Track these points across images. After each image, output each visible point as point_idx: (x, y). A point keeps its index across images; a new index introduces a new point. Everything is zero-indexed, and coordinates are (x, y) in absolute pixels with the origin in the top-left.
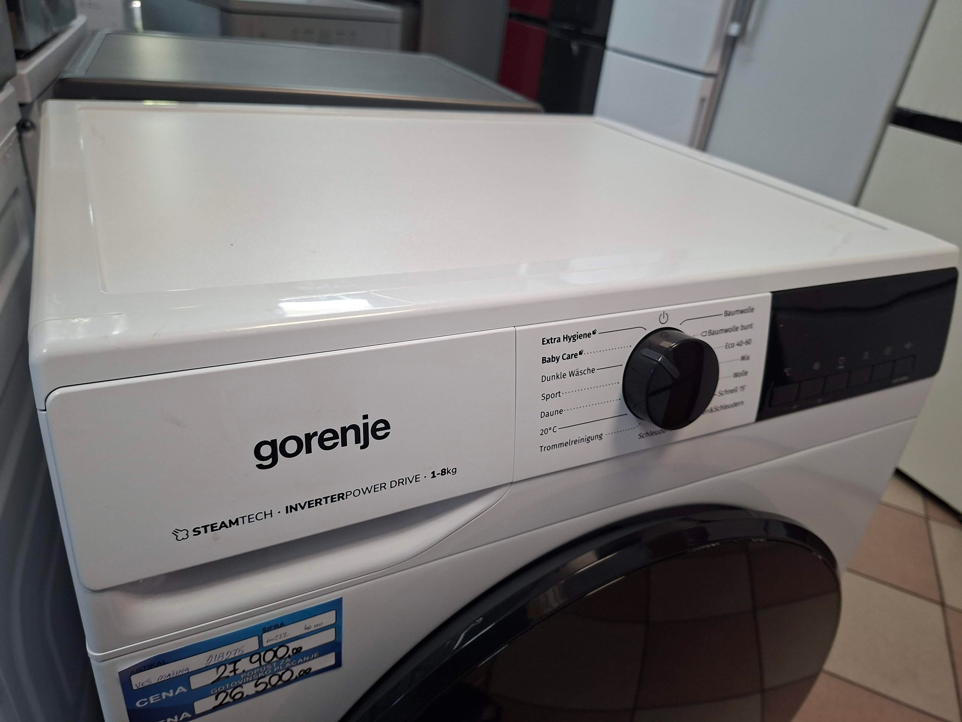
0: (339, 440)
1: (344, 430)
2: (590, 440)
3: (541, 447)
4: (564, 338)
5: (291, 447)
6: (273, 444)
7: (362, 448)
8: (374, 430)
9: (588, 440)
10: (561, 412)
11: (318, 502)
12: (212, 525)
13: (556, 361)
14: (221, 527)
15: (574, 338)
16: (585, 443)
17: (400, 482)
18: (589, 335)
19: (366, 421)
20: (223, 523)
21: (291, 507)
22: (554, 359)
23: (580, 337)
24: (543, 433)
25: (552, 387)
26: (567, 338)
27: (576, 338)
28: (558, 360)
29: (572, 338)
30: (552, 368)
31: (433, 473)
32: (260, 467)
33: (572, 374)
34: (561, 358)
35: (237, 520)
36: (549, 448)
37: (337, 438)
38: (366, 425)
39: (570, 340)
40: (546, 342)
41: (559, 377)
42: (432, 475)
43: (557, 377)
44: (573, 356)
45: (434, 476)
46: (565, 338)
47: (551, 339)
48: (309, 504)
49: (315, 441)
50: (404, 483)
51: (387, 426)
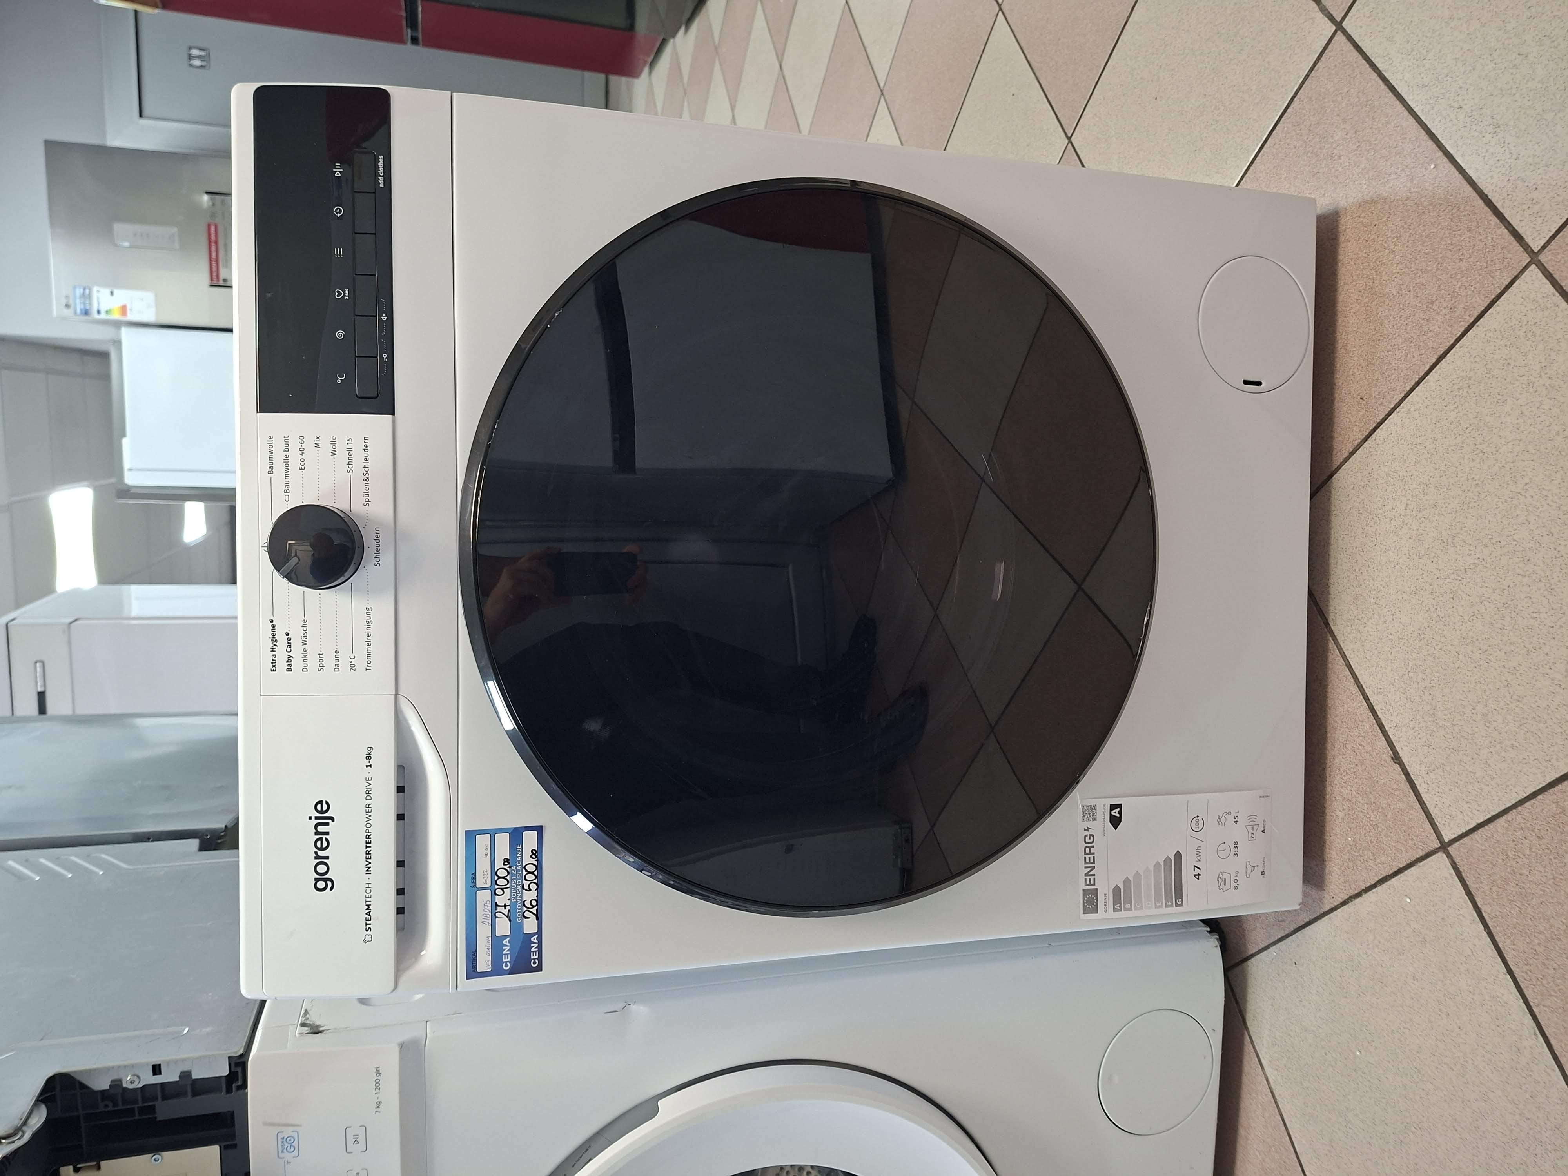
0: (324, 837)
1: (317, 833)
2: (369, 620)
3: (366, 669)
4: (273, 651)
5: (322, 869)
6: (317, 880)
7: (333, 820)
8: (322, 812)
9: (369, 622)
10: (337, 652)
11: (368, 853)
12: (366, 920)
13: (291, 658)
14: (369, 915)
15: (274, 641)
16: (372, 625)
17: (368, 793)
18: (273, 626)
19: (313, 818)
20: (366, 914)
21: (367, 871)
22: (289, 662)
23: (273, 635)
24: (354, 668)
25: (313, 662)
26: (273, 648)
27: (274, 639)
28: (291, 657)
29: (274, 643)
30: (297, 663)
31: (367, 766)
32: (331, 889)
33: (304, 643)
34: (289, 654)
35: (367, 905)
36: (369, 662)
37: (322, 838)
38: (316, 818)
39: (275, 645)
40: (274, 668)
41: (305, 655)
42: (369, 767)
43: (305, 657)
44: (289, 642)
45: (371, 766)
46: (273, 649)
47: (272, 663)
48: (368, 859)
49: (320, 853)
50: (369, 790)
51: (321, 802)
